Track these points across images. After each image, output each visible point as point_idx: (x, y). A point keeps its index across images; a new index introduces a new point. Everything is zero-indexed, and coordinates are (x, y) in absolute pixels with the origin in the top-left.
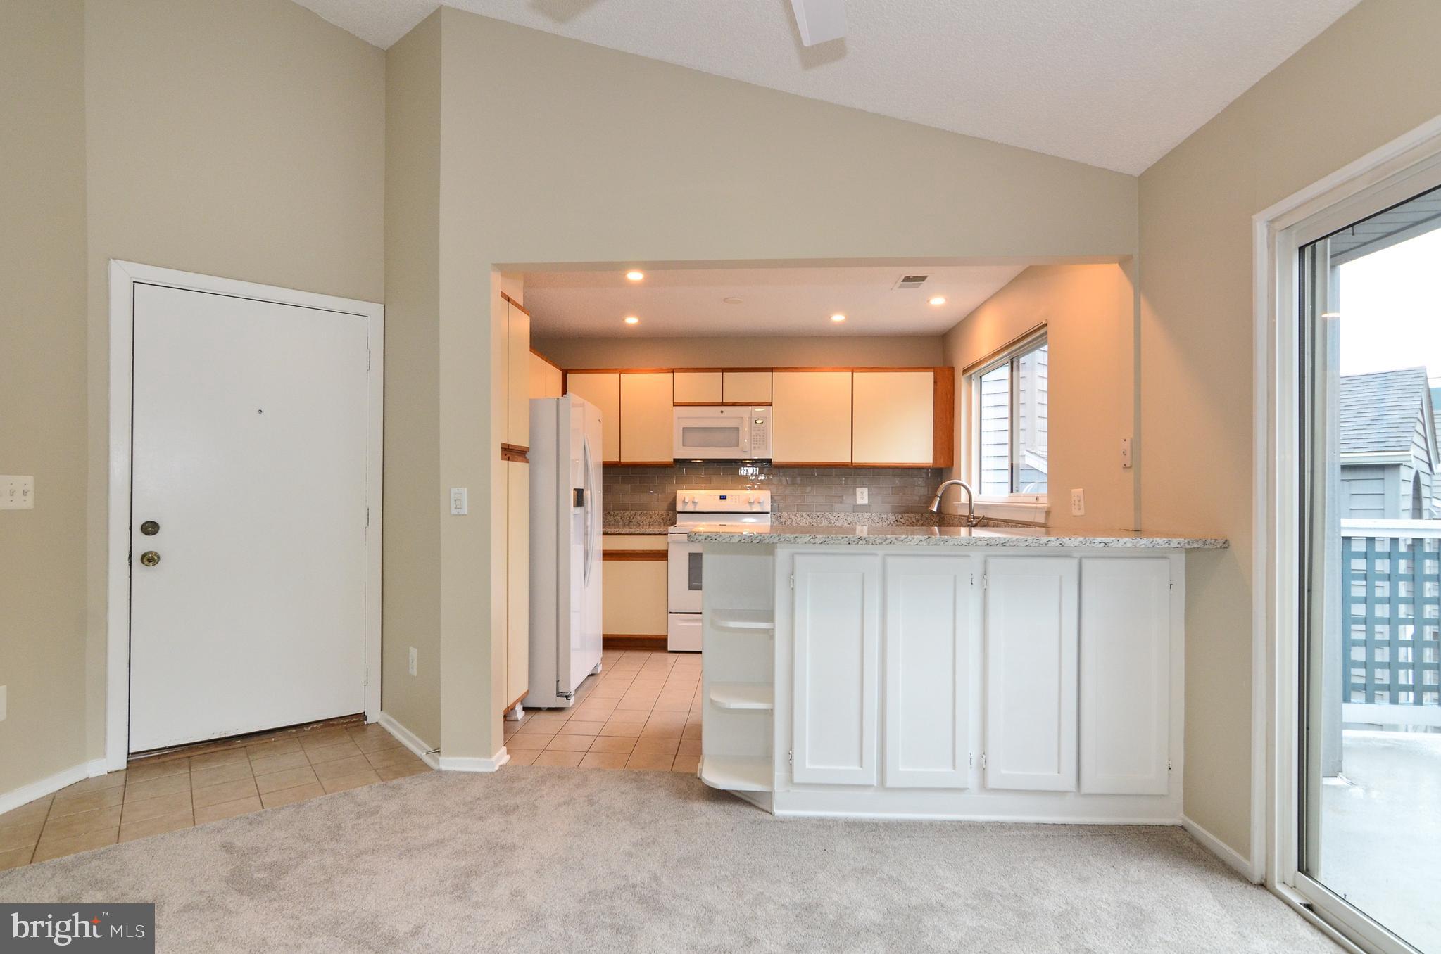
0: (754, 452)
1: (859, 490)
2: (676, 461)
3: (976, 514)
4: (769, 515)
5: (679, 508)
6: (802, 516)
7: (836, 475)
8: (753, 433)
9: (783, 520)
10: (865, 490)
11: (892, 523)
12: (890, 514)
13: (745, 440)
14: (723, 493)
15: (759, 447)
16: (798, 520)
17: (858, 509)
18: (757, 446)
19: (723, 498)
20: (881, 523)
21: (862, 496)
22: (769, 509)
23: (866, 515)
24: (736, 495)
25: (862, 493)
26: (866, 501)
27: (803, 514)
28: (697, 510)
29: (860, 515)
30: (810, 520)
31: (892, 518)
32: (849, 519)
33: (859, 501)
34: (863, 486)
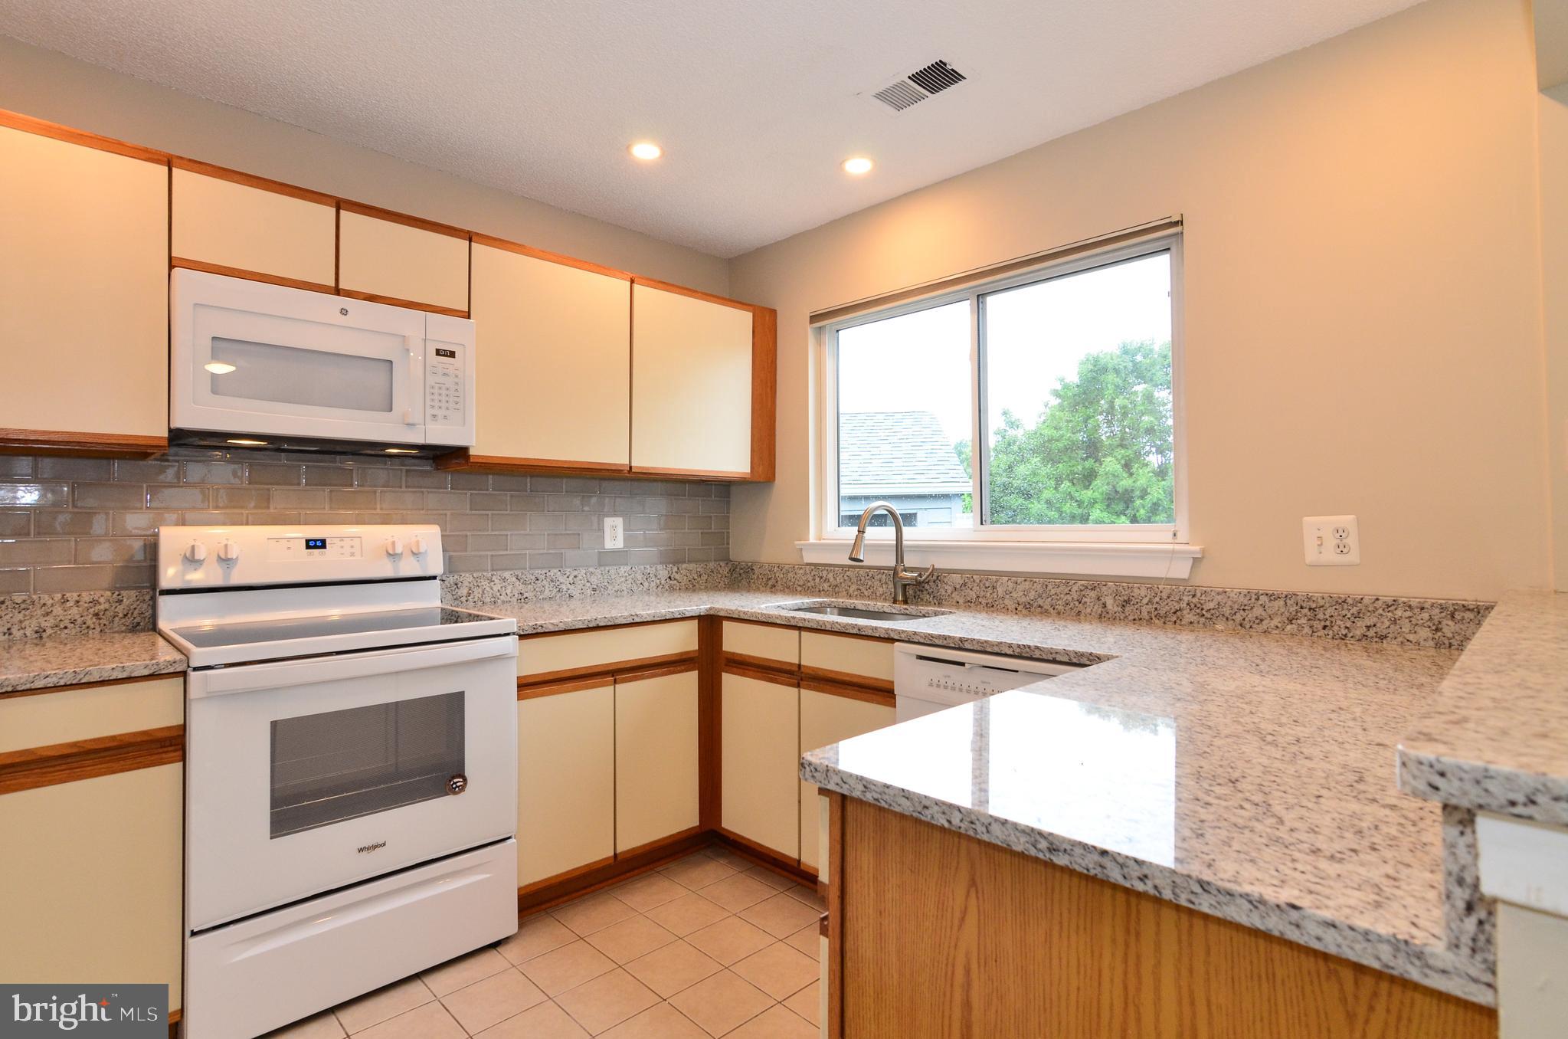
0: (431, 426)
1: (609, 522)
2: (179, 437)
3: (909, 561)
4: (437, 582)
5: (170, 575)
6: (504, 580)
7: (567, 492)
8: (431, 380)
9: (464, 591)
10: (619, 522)
11: (663, 582)
12: (660, 567)
13: (409, 398)
14: (316, 532)
15: (445, 417)
16: (495, 588)
17: (608, 558)
18: (440, 413)
19: (316, 544)
20: (646, 584)
21: (614, 533)
22: (436, 567)
23: (623, 570)
24: (352, 538)
25: (614, 528)
26: (619, 544)
27: (507, 574)
28: (235, 581)
29: (612, 572)
30: (521, 587)
31: (663, 573)
32: (593, 579)
33: (609, 544)
34: (614, 514)
